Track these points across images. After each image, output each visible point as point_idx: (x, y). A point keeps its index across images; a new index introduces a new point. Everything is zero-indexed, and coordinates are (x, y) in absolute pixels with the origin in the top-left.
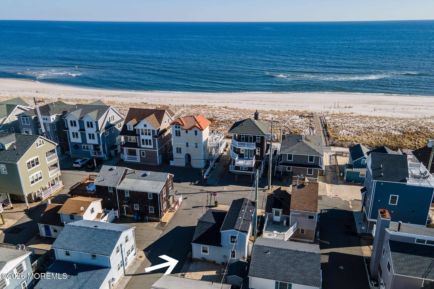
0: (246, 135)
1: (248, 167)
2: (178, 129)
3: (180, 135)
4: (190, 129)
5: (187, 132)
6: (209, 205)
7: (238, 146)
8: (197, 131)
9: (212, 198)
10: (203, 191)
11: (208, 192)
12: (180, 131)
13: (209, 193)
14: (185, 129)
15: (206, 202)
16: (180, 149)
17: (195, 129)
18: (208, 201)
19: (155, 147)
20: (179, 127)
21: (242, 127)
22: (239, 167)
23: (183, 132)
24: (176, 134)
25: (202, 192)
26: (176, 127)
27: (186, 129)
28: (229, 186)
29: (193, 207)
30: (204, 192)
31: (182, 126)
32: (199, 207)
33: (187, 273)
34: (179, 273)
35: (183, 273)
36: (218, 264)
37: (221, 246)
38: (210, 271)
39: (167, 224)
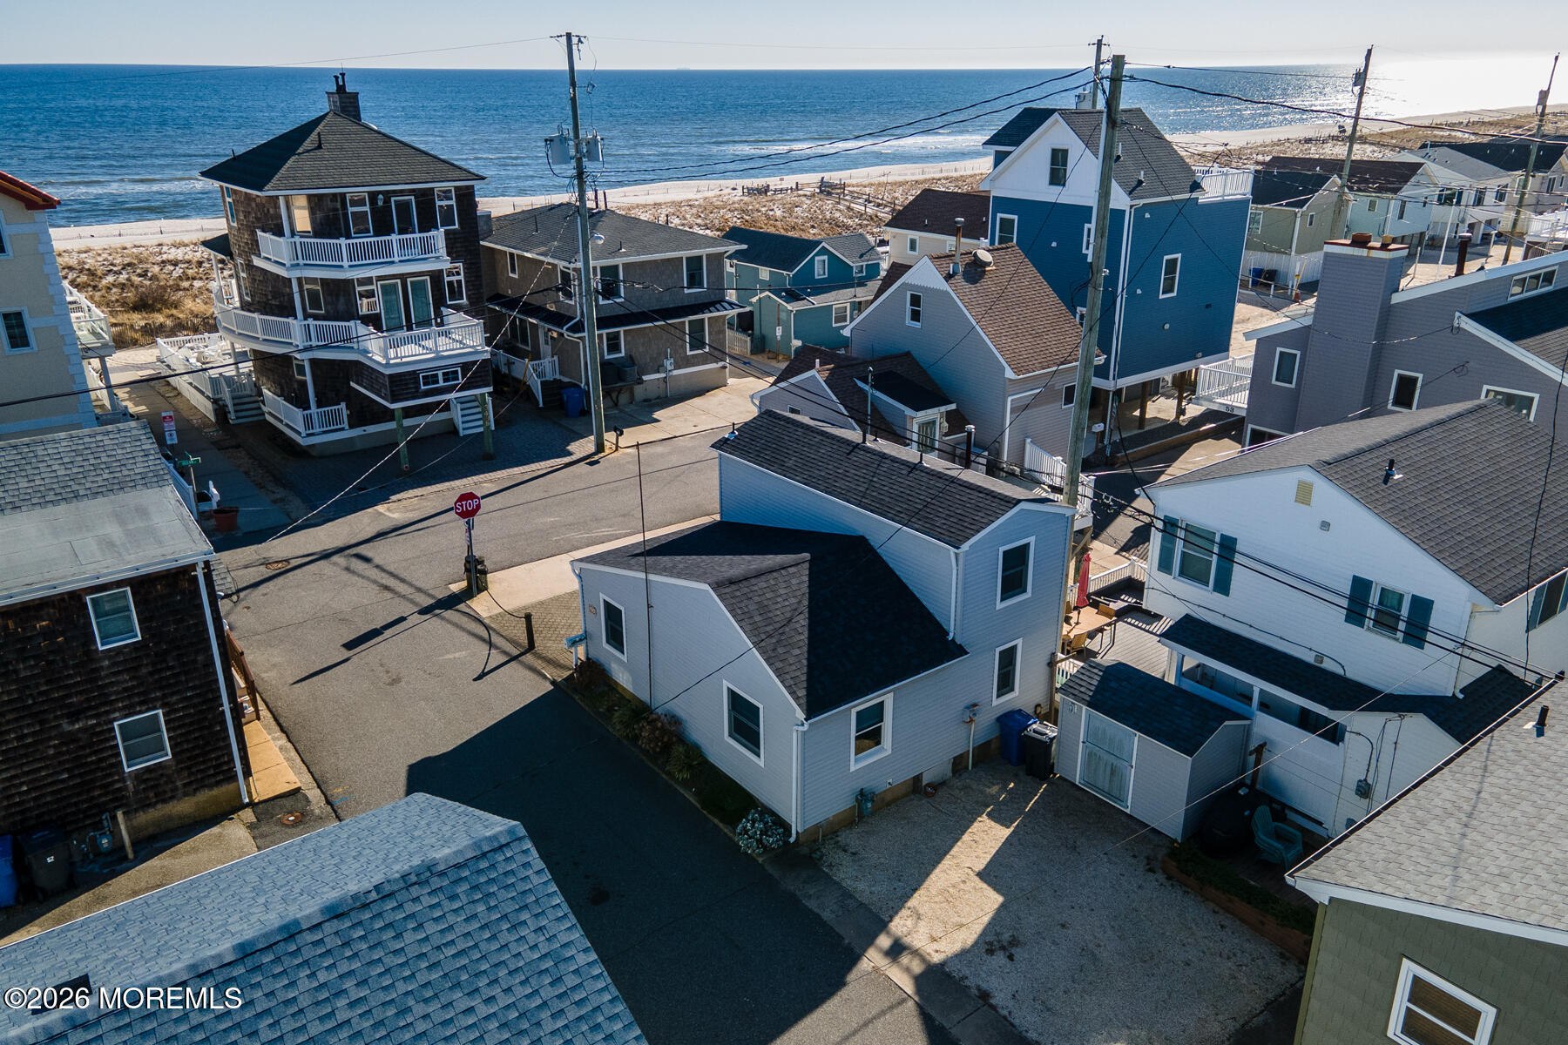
6: (430, 602)
9: (391, 568)
10: (276, 562)
11: (326, 555)
13: (335, 558)
15: (388, 595)
18: (387, 588)
25: (286, 569)
28: (393, 498)
29: (350, 645)
30: (294, 563)
32: (388, 633)
33: (900, 925)
34: (854, 958)
35: (884, 941)
36: (936, 786)
37: (958, 651)
38: (966, 837)
39: (314, 794)
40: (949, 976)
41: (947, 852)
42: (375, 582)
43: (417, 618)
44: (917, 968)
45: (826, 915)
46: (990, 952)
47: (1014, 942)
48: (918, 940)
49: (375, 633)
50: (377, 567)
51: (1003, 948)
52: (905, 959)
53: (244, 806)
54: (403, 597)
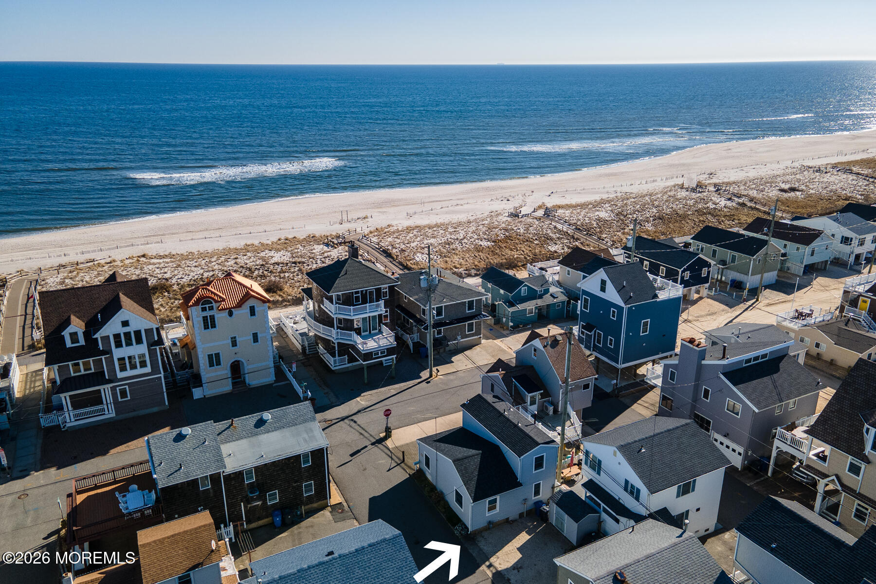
0: (362, 291)
1: (387, 349)
2: (208, 313)
3: (214, 326)
4: (239, 305)
5: (231, 314)
6: (374, 440)
7: (352, 314)
8: (254, 306)
9: (362, 426)
10: (329, 421)
11: (343, 419)
12: (213, 316)
13: (346, 421)
14: (227, 309)
15: (362, 437)
16: (217, 355)
17: (251, 302)
18: (361, 434)
19: (155, 370)
20: (211, 308)
21: (346, 276)
22: (371, 353)
23: (221, 318)
24: (205, 326)
25: (331, 424)
26: (204, 309)
27: (229, 308)
29: (352, 455)
30: (334, 421)
31: (218, 304)
32: (362, 451)
33: (493, 560)
34: (479, 567)
35: (487, 563)
36: (514, 521)
37: (520, 485)
38: (517, 538)
39: (345, 504)
40: (501, 574)
41: (511, 541)
42: (358, 431)
43: (370, 447)
44: (494, 571)
45: (474, 555)
46: (514, 569)
47: (521, 568)
48: (496, 565)
49: (358, 451)
50: (359, 425)
51: (517, 569)
52: (491, 569)
53: (329, 506)
54: (366, 437)
